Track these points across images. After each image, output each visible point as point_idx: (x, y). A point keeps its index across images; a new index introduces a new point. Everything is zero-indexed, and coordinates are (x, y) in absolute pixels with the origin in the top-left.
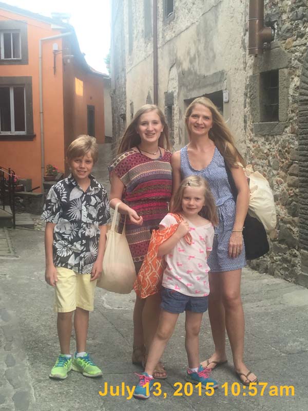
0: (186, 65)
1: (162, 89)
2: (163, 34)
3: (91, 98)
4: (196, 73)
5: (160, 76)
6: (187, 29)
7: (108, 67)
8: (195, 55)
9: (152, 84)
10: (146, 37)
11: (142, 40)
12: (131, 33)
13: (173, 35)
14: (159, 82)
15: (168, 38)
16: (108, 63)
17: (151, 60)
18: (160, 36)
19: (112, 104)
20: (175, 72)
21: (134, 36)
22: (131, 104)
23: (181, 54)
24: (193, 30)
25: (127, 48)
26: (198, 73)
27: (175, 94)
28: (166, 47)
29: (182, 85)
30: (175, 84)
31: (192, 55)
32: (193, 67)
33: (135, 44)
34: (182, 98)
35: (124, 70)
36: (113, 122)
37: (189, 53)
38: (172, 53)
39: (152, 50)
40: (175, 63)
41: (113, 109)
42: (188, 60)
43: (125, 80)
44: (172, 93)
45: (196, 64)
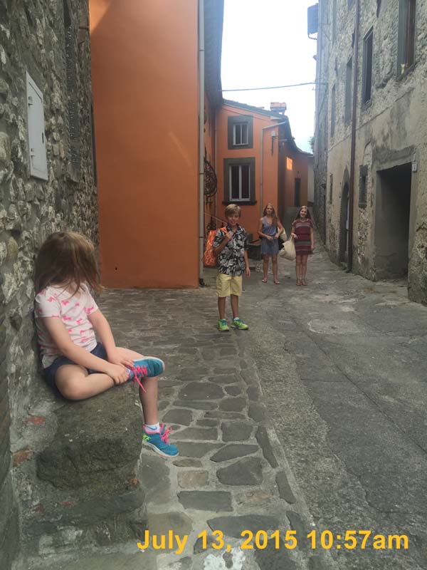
0: (379, 143)
1: (358, 163)
2: (361, 119)
3: (298, 172)
4: (388, 149)
5: (356, 153)
6: (382, 113)
7: (312, 148)
8: (388, 135)
9: (349, 159)
10: (346, 122)
11: (342, 125)
12: (333, 119)
13: (370, 119)
14: (356, 158)
15: (365, 121)
16: (312, 144)
17: (349, 141)
18: (358, 120)
19: (315, 176)
20: (369, 148)
21: (336, 121)
22: (331, 176)
23: (376, 133)
24: (387, 113)
25: (329, 131)
26: (390, 149)
27: (369, 167)
28: (363, 129)
29: (375, 159)
30: (370, 158)
31: (386, 134)
32: (386, 144)
33: (336, 128)
34: (375, 169)
35: (326, 149)
36: (315, 191)
37: (383, 133)
38: (368, 133)
39: (351, 132)
40: (370, 141)
41: (315, 180)
42: (381, 139)
43: (327, 157)
44: (367, 166)
45: (389, 141)
